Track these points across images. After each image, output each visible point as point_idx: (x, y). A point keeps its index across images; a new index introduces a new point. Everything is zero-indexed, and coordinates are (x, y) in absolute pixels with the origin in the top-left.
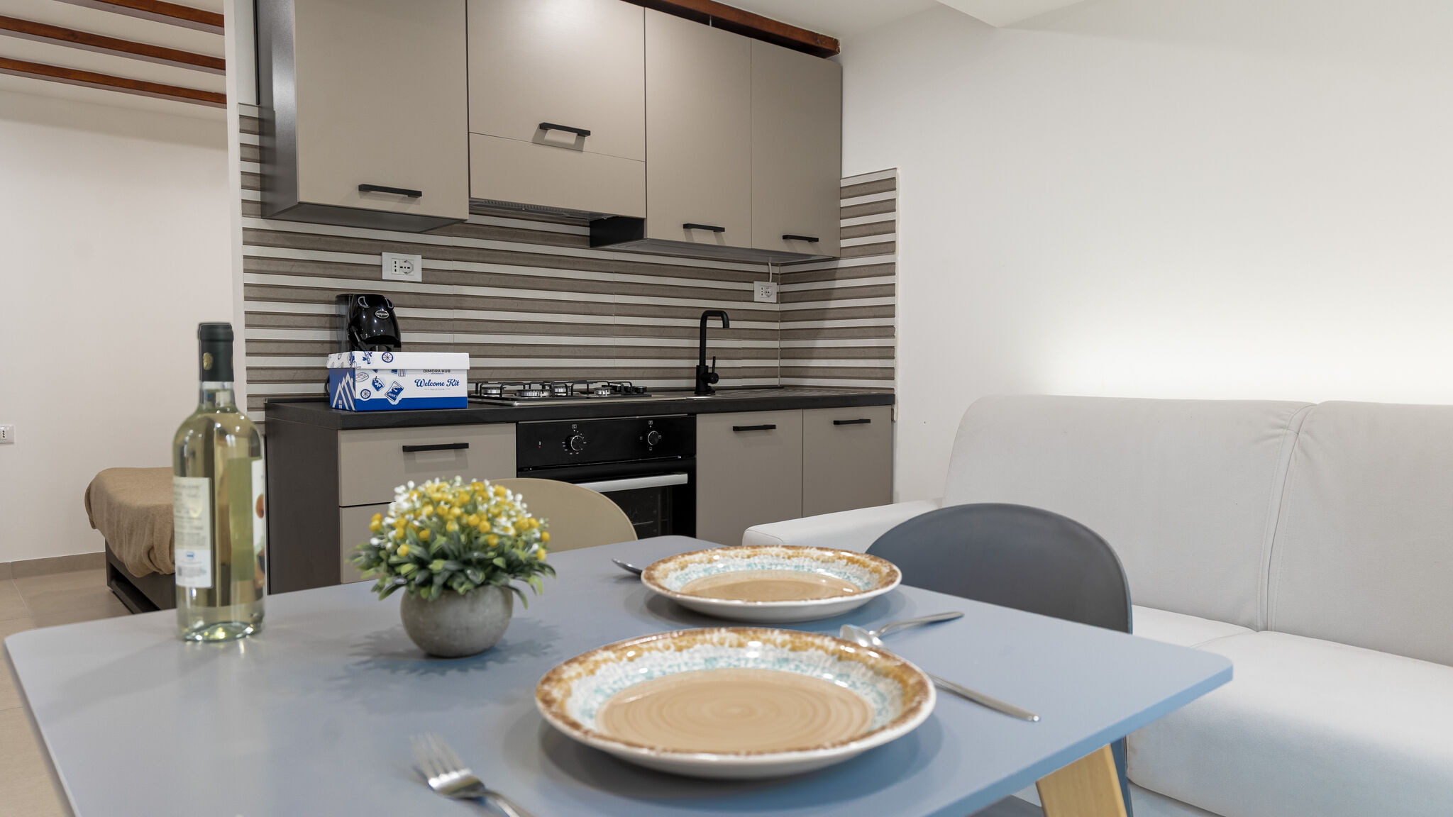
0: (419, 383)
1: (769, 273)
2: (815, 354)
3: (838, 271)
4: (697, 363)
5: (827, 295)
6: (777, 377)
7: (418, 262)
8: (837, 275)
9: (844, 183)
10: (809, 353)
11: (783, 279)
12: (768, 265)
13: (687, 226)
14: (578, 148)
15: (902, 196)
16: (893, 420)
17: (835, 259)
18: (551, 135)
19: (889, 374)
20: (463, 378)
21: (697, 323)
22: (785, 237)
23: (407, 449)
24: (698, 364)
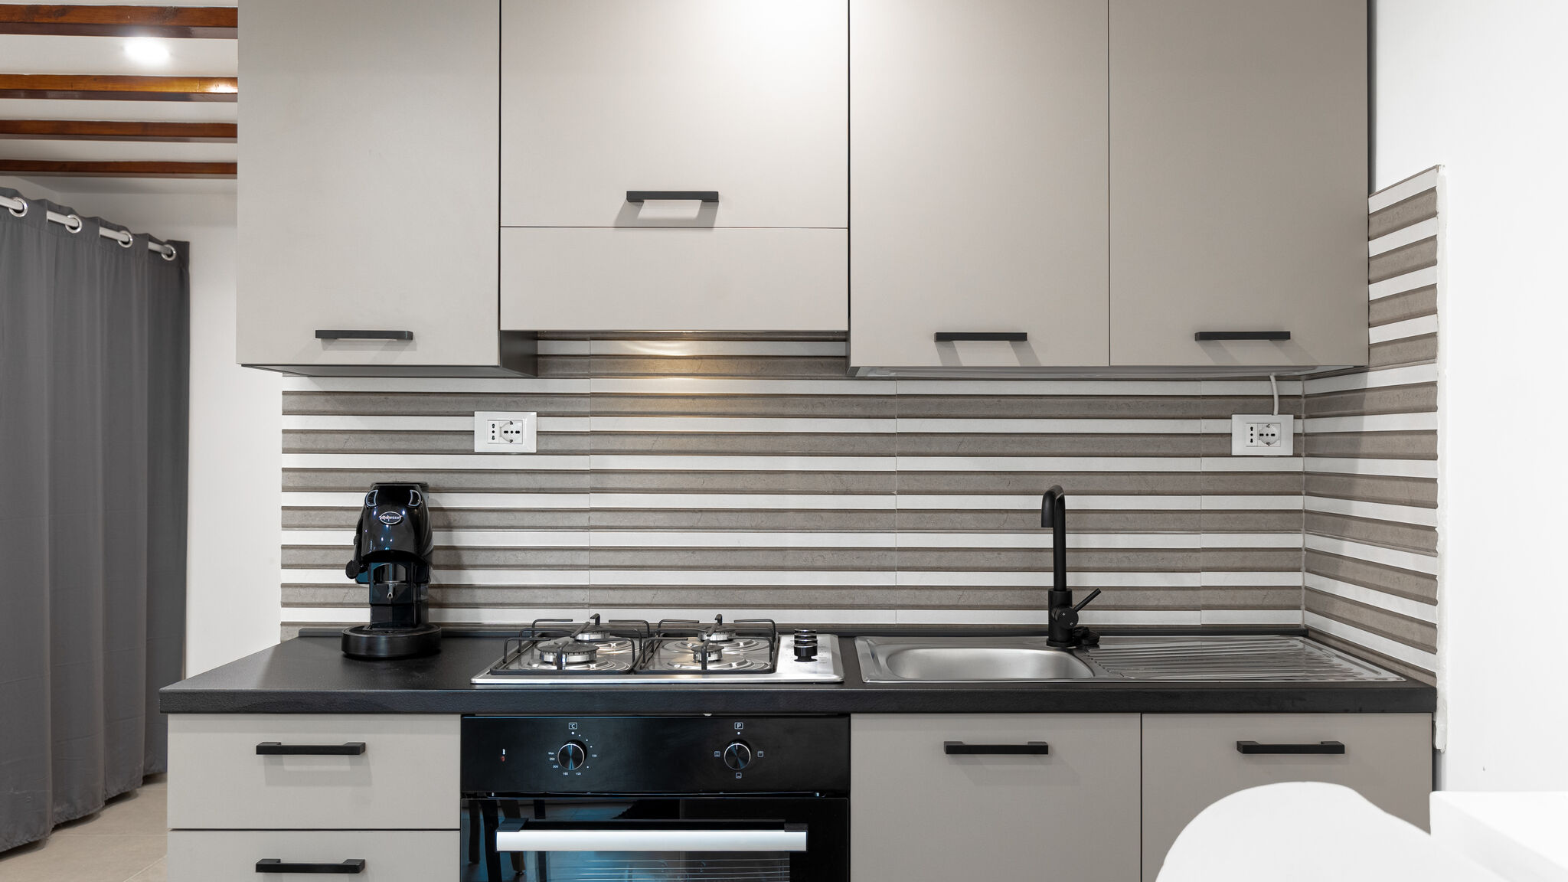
1: (1272, 396)
3: (1368, 395)
6: (1298, 608)
7: (528, 422)
8: (1366, 405)
9: (1376, 204)
12: (1270, 380)
13: (942, 338)
14: (704, 224)
15: (1445, 229)
16: (1435, 752)
17: (1361, 369)
18: (650, 210)
19: (1429, 637)
22: (1203, 336)
24: (1051, 584)
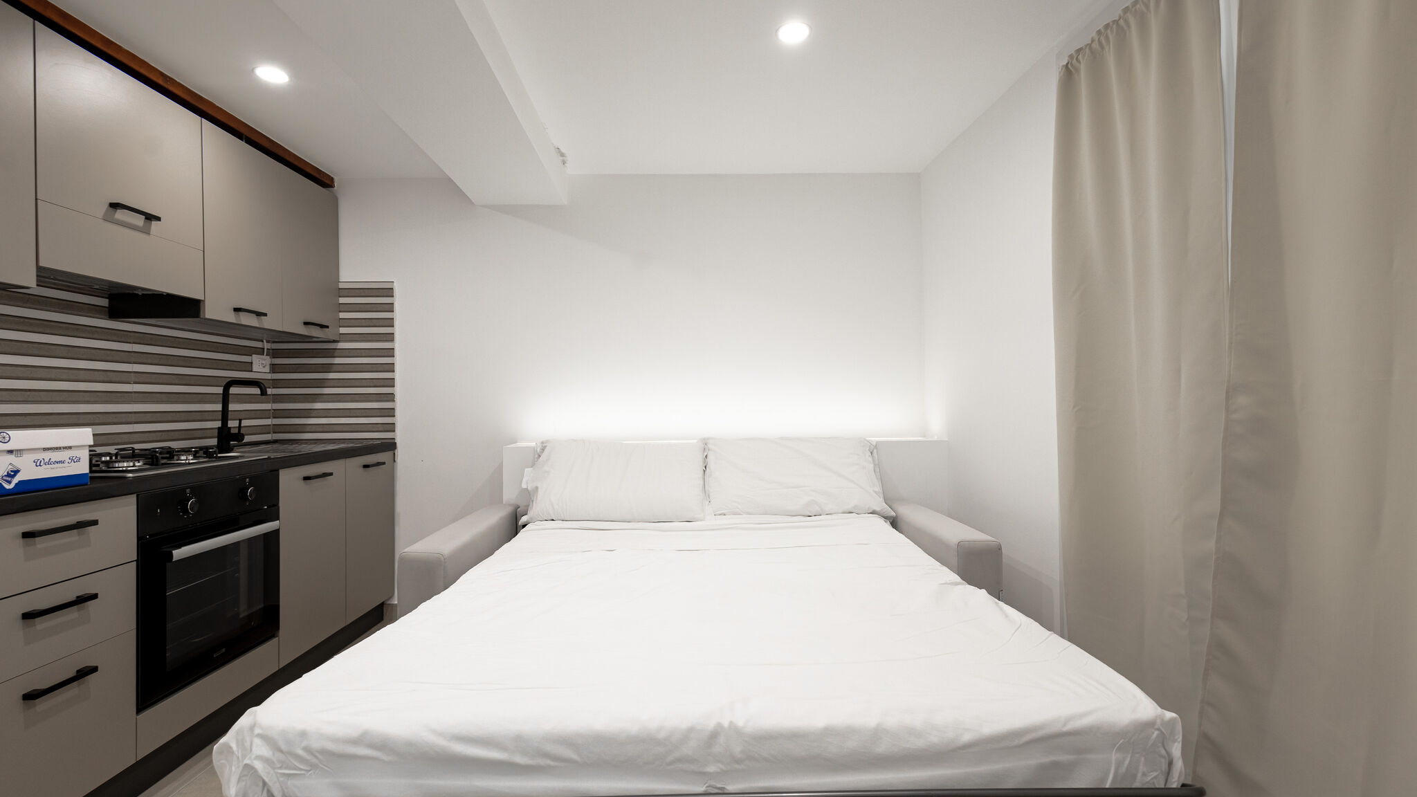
0: (38, 463)
1: (263, 349)
2: (314, 414)
3: (340, 351)
4: (218, 424)
5: (327, 368)
6: (269, 433)
8: (336, 354)
9: (341, 286)
10: (308, 413)
11: (274, 354)
12: (263, 341)
13: (237, 310)
14: (147, 231)
15: (398, 301)
16: (394, 461)
17: (334, 341)
18: (120, 215)
19: (391, 428)
20: (85, 455)
21: (220, 390)
22: (306, 324)
23: (27, 535)
24: (220, 426)
